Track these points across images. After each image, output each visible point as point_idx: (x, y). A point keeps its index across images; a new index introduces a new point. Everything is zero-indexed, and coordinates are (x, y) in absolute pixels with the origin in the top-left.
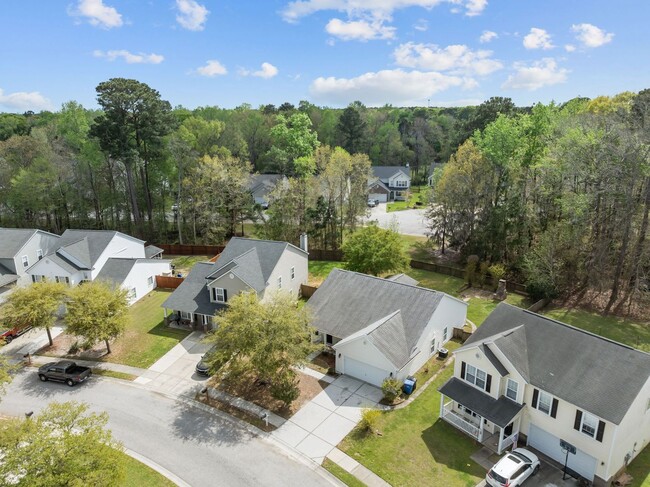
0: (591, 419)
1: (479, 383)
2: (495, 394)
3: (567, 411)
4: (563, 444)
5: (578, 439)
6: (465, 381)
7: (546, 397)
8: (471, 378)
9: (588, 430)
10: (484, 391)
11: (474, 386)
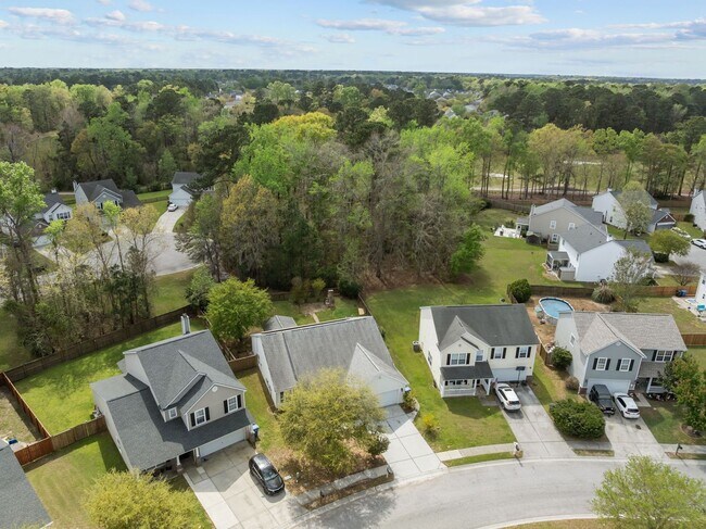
0: (524, 348)
1: (462, 362)
2: (472, 363)
3: (511, 351)
4: (518, 368)
5: (522, 362)
6: (451, 365)
7: (499, 350)
8: (455, 362)
9: (523, 355)
10: (465, 365)
11: (458, 365)
